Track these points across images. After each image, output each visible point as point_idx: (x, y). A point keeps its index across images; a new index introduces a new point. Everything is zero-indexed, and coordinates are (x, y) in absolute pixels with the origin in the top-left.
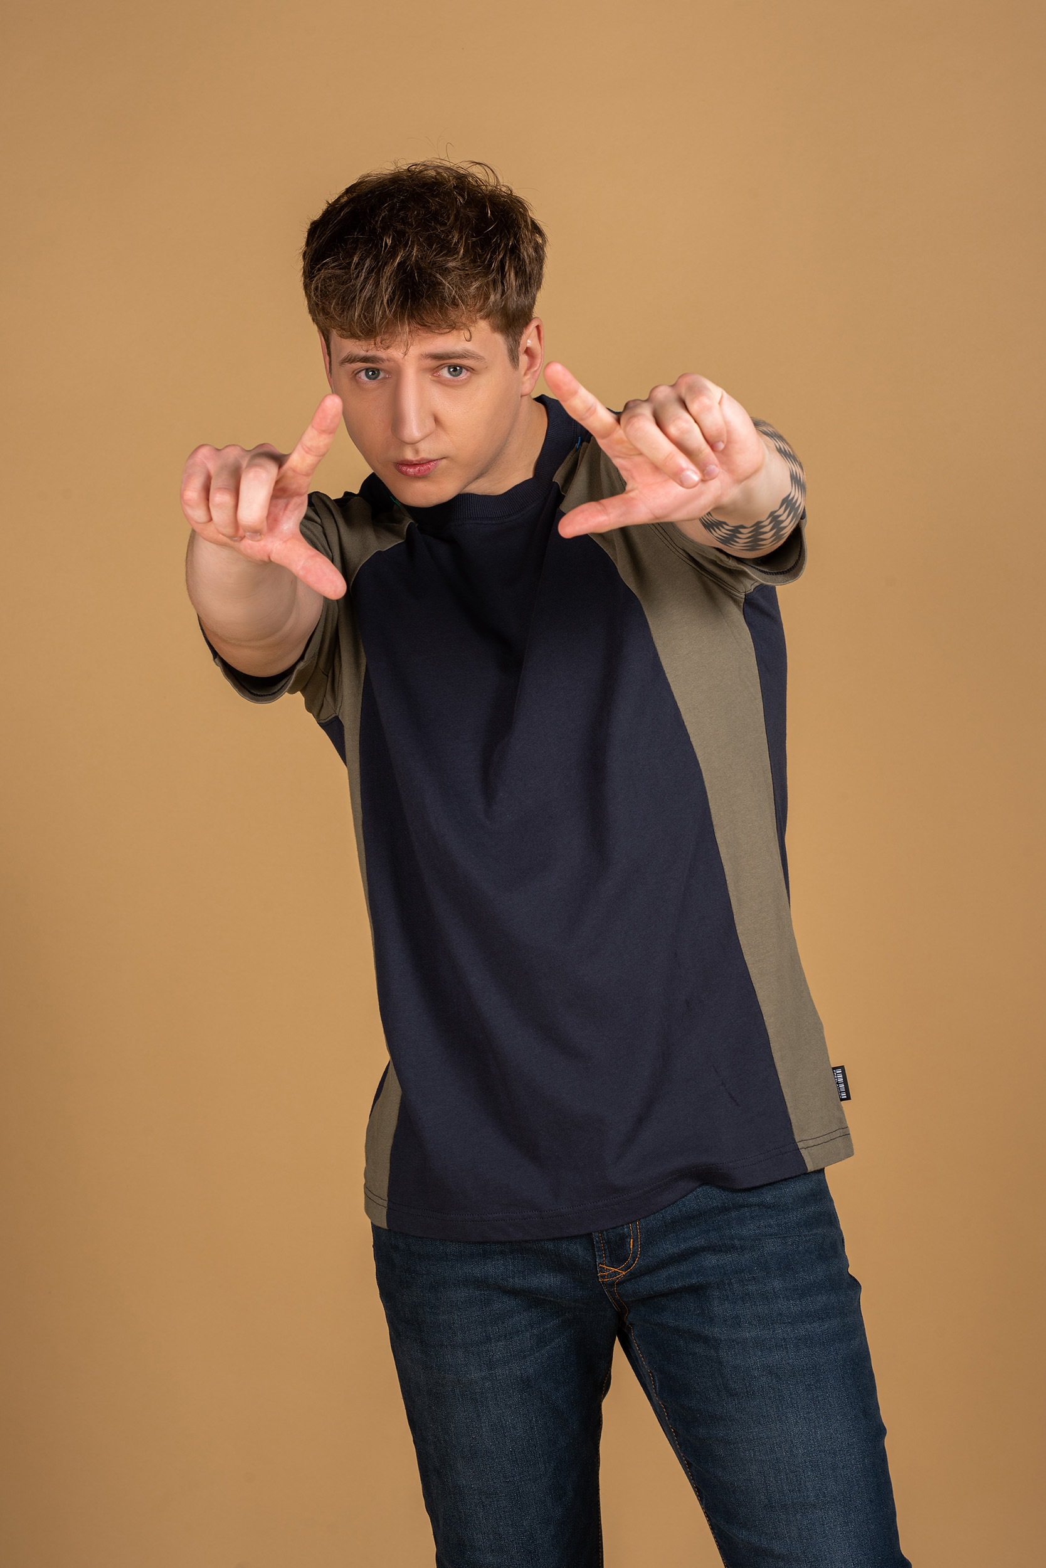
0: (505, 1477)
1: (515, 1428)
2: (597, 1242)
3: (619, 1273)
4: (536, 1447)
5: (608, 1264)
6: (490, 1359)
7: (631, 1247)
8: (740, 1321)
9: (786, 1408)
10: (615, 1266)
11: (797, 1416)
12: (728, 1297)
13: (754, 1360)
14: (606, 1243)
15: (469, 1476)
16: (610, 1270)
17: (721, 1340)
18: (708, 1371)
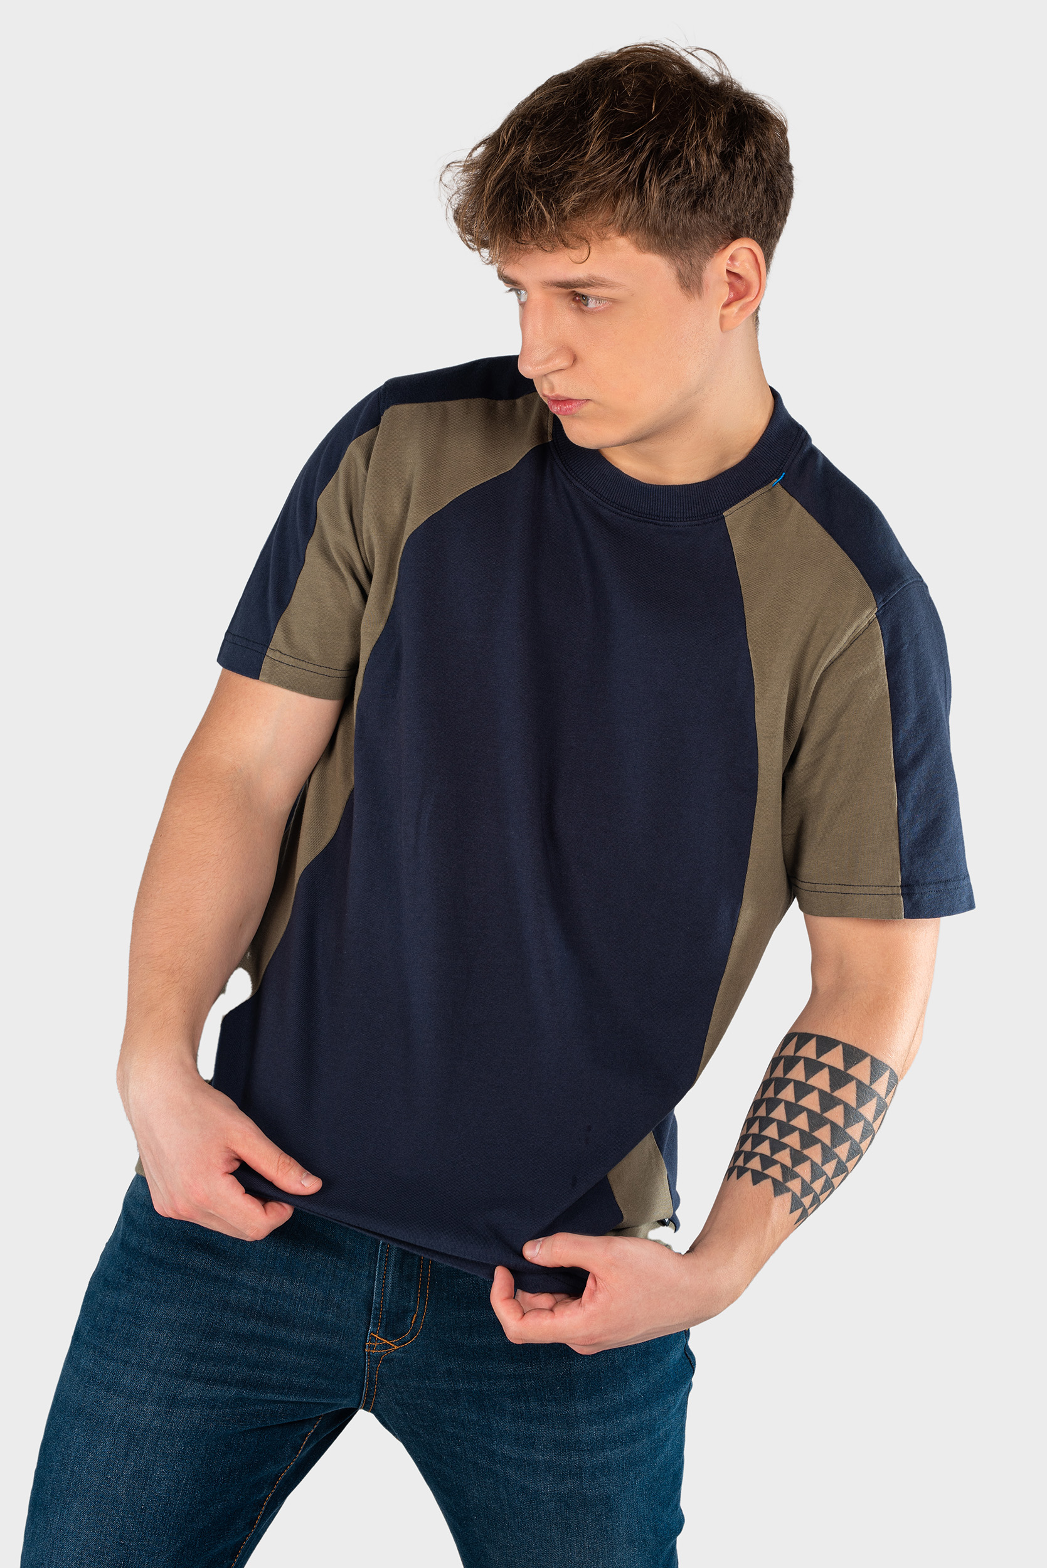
0: (121, 1537)
1: (159, 1483)
2: (376, 1308)
3: (391, 1347)
4: (170, 1515)
5: (381, 1334)
6: (175, 1396)
7: (413, 1322)
8: (534, 1443)
9: (571, 1536)
10: (388, 1338)
11: (581, 1546)
12: (522, 1415)
13: (545, 1485)
14: (386, 1312)
15: (82, 1522)
16: (381, 1341)
17: (510, 1458)
18: (491, 1484)
